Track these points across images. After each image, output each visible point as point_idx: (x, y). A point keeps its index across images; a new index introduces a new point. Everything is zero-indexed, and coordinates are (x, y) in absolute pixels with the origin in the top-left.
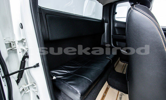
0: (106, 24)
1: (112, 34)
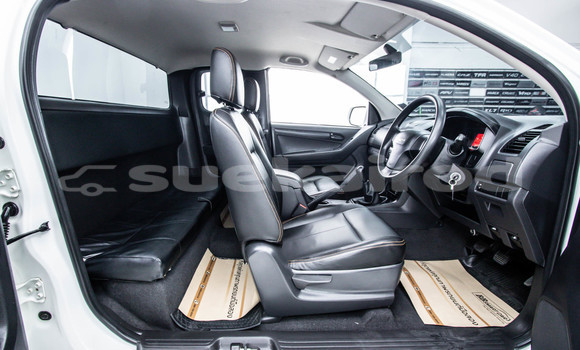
0: (184, 121)
1: (202, 145)
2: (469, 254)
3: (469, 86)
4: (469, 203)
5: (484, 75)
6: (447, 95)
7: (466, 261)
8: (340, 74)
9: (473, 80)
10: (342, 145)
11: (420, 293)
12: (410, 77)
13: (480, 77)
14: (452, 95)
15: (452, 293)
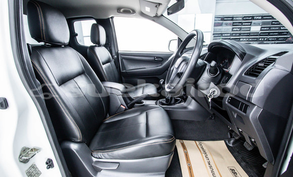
2: (231, 137)
3: (250, 25)
4: (224, 109)
5: (260, 18)
6: (237, 31)
7: (229, 142)
8: (157, 18)
9: (253, 21)
10: (162, 64)
11: (190, 168)
12: (215, 20)
13: (258, 19)
14: (240, 30)
15: (214, 167)
